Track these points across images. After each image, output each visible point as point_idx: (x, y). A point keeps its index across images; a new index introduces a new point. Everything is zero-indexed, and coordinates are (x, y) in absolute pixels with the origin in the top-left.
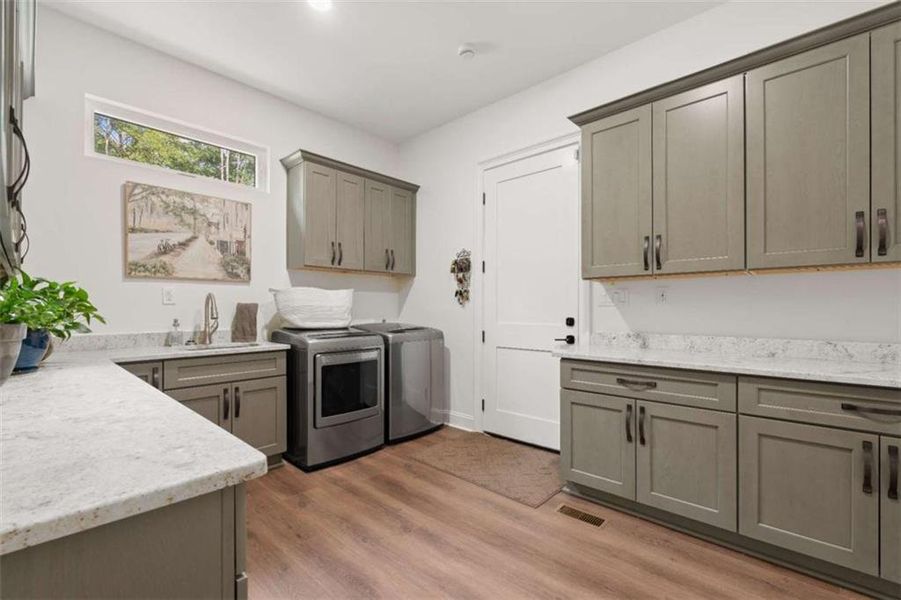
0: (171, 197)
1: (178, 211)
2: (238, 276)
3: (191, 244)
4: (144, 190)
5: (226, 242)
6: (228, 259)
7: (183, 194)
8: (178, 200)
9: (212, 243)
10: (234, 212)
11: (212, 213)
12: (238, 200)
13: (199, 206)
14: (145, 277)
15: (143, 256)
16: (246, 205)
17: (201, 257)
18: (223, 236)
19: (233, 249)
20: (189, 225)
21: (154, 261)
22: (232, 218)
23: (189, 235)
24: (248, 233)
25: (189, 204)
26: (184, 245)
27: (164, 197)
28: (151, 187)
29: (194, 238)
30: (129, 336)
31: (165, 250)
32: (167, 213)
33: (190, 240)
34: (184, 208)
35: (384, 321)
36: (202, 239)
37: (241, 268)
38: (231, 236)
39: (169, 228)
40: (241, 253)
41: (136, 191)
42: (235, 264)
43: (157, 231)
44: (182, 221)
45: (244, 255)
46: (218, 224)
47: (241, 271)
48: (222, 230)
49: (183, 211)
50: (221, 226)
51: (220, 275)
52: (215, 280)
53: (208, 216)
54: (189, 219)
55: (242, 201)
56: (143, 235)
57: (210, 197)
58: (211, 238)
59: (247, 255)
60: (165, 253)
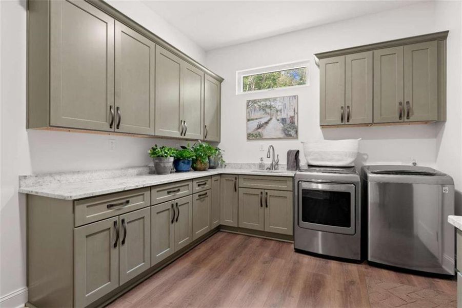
0: (262, 103)
1: (264, 108)
2: (290, 135)
3: (270, 122)
4: (252, 102)
5: (285, 119)
6: (286, 127)
7: (266, 100)
8: (264, 103)
9: (278, 120)
10: (289, 102)
11: (278, 105)
12: (290, 95)
13: (272, 103)
14: (253, 139)
15: (252, 130)
16: (295, 96)
17: (274, 128)
18: (284, 116)
19: (289, 122)
20: (268, 113)
21: (256, 132)
22: (287, 106)
23: (269, 118)
24: (296, 111)
25: (268, 103)
26: (266, 123)
27: (259, 103)
28: (254, 100)
29: (271, 119)
30: (248, 164)
31: (260, 127)
32: (260, 110)
33: (269, 121)
34: (266, 106)
35: (415, 164)
36: (274, 119)
37: (292, 131)
38: (287, 115)
39: (261, 117)
40: (292, 123)
41: (250, 103)
42: (290, 129)
43: (257, 119)
44: (266, 112)
45: (294, 123)
46: (281, 110)
47: (292, 133)
48: (283, 112)
49: (266, 107)
50: (282, 111)
51: (282, 136)
52: (280, 138)
53: (277, 107)
54: (268, 110)
55: (292, 95)
56: (252, 121)
57: (277, 98)
58: (278, 118)
59: (296, 124)
60: (260, 128)
